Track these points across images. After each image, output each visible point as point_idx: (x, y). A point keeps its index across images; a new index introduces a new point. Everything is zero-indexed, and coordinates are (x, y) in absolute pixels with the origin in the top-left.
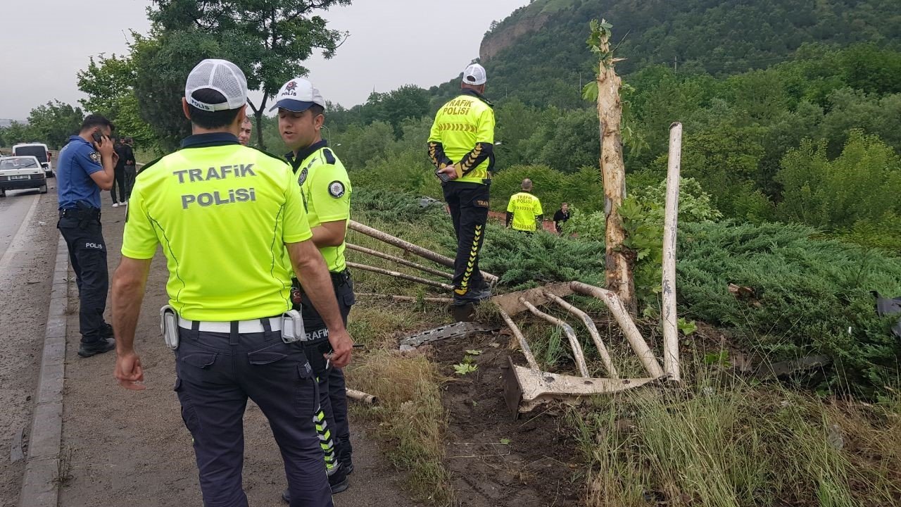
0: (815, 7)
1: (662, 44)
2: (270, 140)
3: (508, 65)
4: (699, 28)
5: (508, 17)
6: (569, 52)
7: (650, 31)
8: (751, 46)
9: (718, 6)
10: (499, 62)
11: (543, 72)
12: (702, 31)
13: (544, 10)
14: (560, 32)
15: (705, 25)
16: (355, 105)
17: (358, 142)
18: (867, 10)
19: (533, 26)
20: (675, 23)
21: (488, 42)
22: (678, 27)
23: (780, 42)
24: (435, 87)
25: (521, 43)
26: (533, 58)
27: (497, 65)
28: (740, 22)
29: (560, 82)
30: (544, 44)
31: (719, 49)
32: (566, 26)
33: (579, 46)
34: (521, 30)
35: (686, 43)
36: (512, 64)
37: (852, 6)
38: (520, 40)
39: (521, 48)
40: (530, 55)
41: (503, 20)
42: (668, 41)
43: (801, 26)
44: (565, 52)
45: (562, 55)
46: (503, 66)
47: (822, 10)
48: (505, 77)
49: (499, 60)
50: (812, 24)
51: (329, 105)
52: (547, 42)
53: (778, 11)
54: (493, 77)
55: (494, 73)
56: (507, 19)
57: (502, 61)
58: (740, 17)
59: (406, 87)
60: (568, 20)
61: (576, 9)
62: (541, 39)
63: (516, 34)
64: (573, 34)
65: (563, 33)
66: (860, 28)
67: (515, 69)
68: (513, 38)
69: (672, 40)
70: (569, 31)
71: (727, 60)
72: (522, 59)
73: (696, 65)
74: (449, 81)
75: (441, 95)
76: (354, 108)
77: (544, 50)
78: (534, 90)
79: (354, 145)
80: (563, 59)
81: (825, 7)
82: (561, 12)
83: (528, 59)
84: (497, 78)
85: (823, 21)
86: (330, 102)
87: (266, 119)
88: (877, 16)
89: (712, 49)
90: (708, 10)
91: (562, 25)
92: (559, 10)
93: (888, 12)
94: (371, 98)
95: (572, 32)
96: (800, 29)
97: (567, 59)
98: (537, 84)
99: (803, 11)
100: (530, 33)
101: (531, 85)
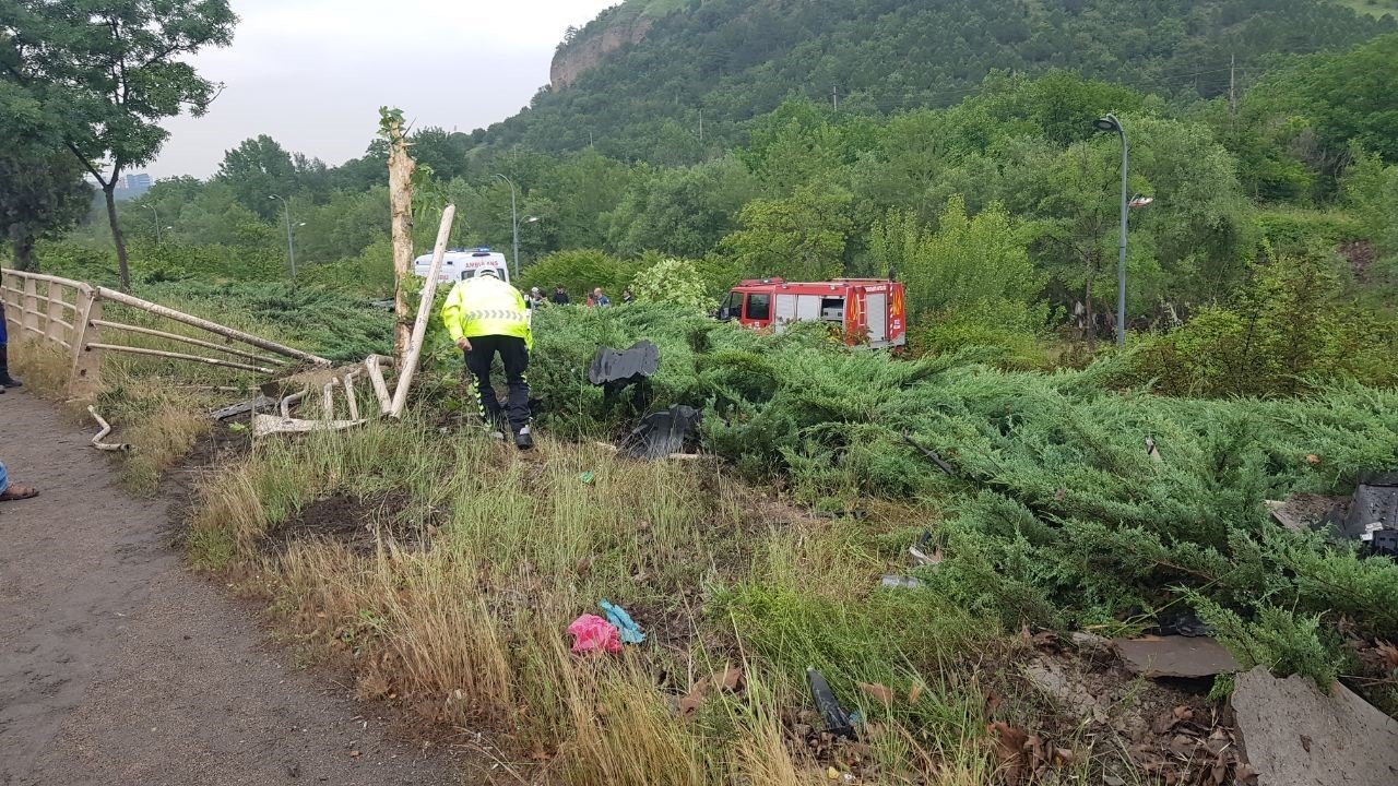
0: (1026, 14)
1: (817, 68)
2: (202, 218)
3: (595, 95)
4: (870, 43)
5: (593, 22)
6: (686, 78)
7: (800, 48)
8: (939, 72)
9: (894, 11)
10: (581, 91)
11: (647, 109)
12: (873, 48)
13: (645, 13)
14: (671, 46)
15: (877, 39)
16: (349, 159)
17: (349, 220)
18: (1095, 19)
19: (630, 36)
20: (834, 36)
21: (563, 60)
22: (840, 42)
23: (979, 65)
24: (481, 129)
25: (612, 62)
26: (632, 86)
27: (576, 97)
28: (924, 36)
29: (670, 124)
30: (647, 64)
31: (896, 76)
32: (679, 37)
33: (699, 69)
34: (612, 42)
35: (850, 66)
36: (600, 95)
37: (1075, 14)
38: (611, 58)
39: (612, 71)
40: (627, 81)
41: (584, 26)
42: (827, 62)
43: (1007, 42)
44: (679, 77)
45: (674, 82)
46: (586, 98)
47: (1037, 19)
48: (589, 116)
49: (581, 87)
50: (1023, 39)
51: (301, 160)
52: (651, 62)
53: (976, 19)
54: (572, 115)
55: (573, 108)
56: (590, 24)
57: (584, 89)
58: (925, 28)
59: (426, 132)
60: (681, 28)
61: (693, 10)
62: (643, 56)
63: (605, 48)
64: (690, 50)
65: (674, 48)
66: (1085, 45)
67: (605, 102)
68: (600, 55)
69: (831, 62)
70: (684, 45)
71: (907, 91)
72: (616, 87)
73: (863, 100)
74: (503, 121)
75: (491, 143)
76: (348, 163)
77: (647, 75)
78: (634, 135)
79: (342, 223)
80: (676, 87)
81: (1040, 14)
82: (671, 15)
83: (624, 88)
84: (577, 115)
85: (1037, 35)
86: (303, 156)
87: (196, 185)
88: (1108, 28)
89: (886, 76)
90: (881, 16)
91: (675, 35)
92: (669, 13)
93: (1122, 23)
94: (372, 148)
95: (688, 46)
96: (1005, 47)
97: (682, 89)
98: (639, 127)
99: (1010, 19)
100: (627, 47)
101: (629, 128)
